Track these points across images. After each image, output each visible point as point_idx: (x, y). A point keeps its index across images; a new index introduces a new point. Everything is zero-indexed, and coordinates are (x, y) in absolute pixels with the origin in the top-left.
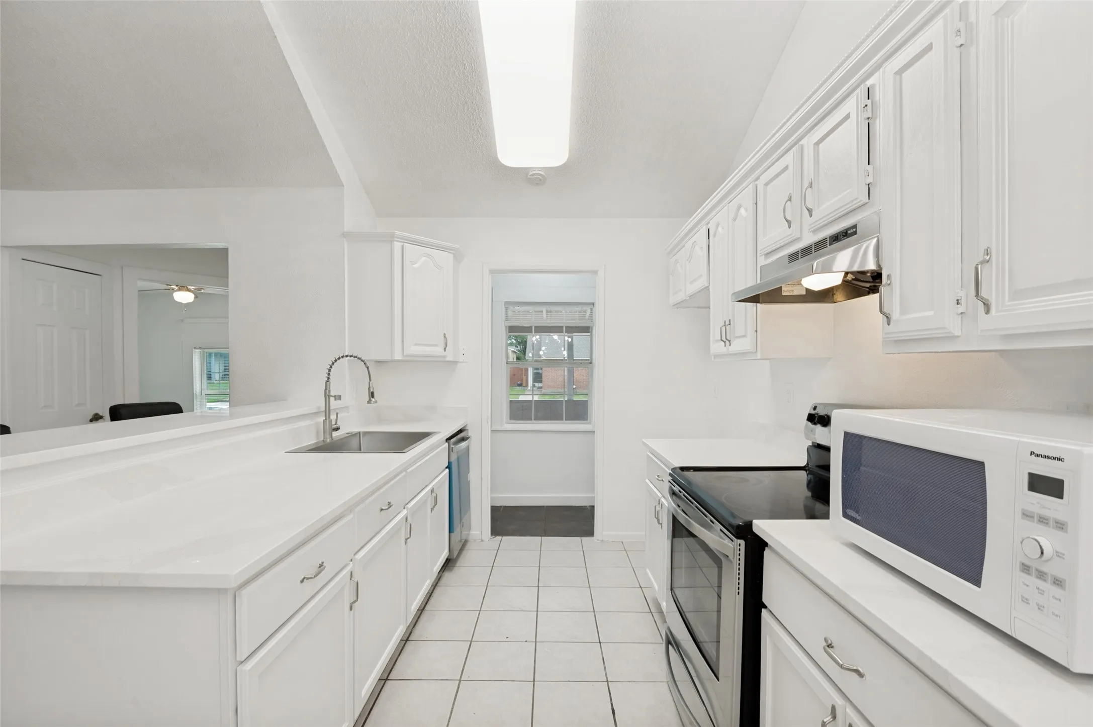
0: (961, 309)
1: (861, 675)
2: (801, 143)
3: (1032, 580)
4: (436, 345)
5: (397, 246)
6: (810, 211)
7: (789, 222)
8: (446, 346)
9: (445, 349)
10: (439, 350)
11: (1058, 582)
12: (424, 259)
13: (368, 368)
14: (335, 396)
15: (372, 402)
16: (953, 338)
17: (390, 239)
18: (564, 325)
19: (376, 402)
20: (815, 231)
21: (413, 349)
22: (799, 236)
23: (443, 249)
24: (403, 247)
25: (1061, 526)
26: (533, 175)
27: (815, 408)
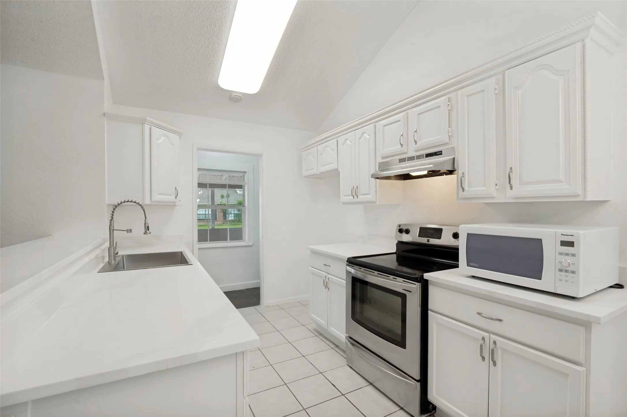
0: (497, 187)
1: (500, 320)
2: (408, 111)
3: (563, 274)
4: (170, 195)
5: (147, 127)
6: (416, 142)
7: (402, 145)
8: (177, 196)
9: (176, 197)
10: (172, 198)
11: (573, 272)
12: (163, 138)
13: (144, 210)
14: (127, 230)
15: (148, 233)
16: (493, 197)
17: (142, 122)
18: (227, 184)
19: (150, 233)
20: (416, 151)
21: (157, 197)
22: (406, 151)
23: (174, 132)
24: (150, 129)
25: (573, 255)
26: (235, 96)
27: (400, 226)
